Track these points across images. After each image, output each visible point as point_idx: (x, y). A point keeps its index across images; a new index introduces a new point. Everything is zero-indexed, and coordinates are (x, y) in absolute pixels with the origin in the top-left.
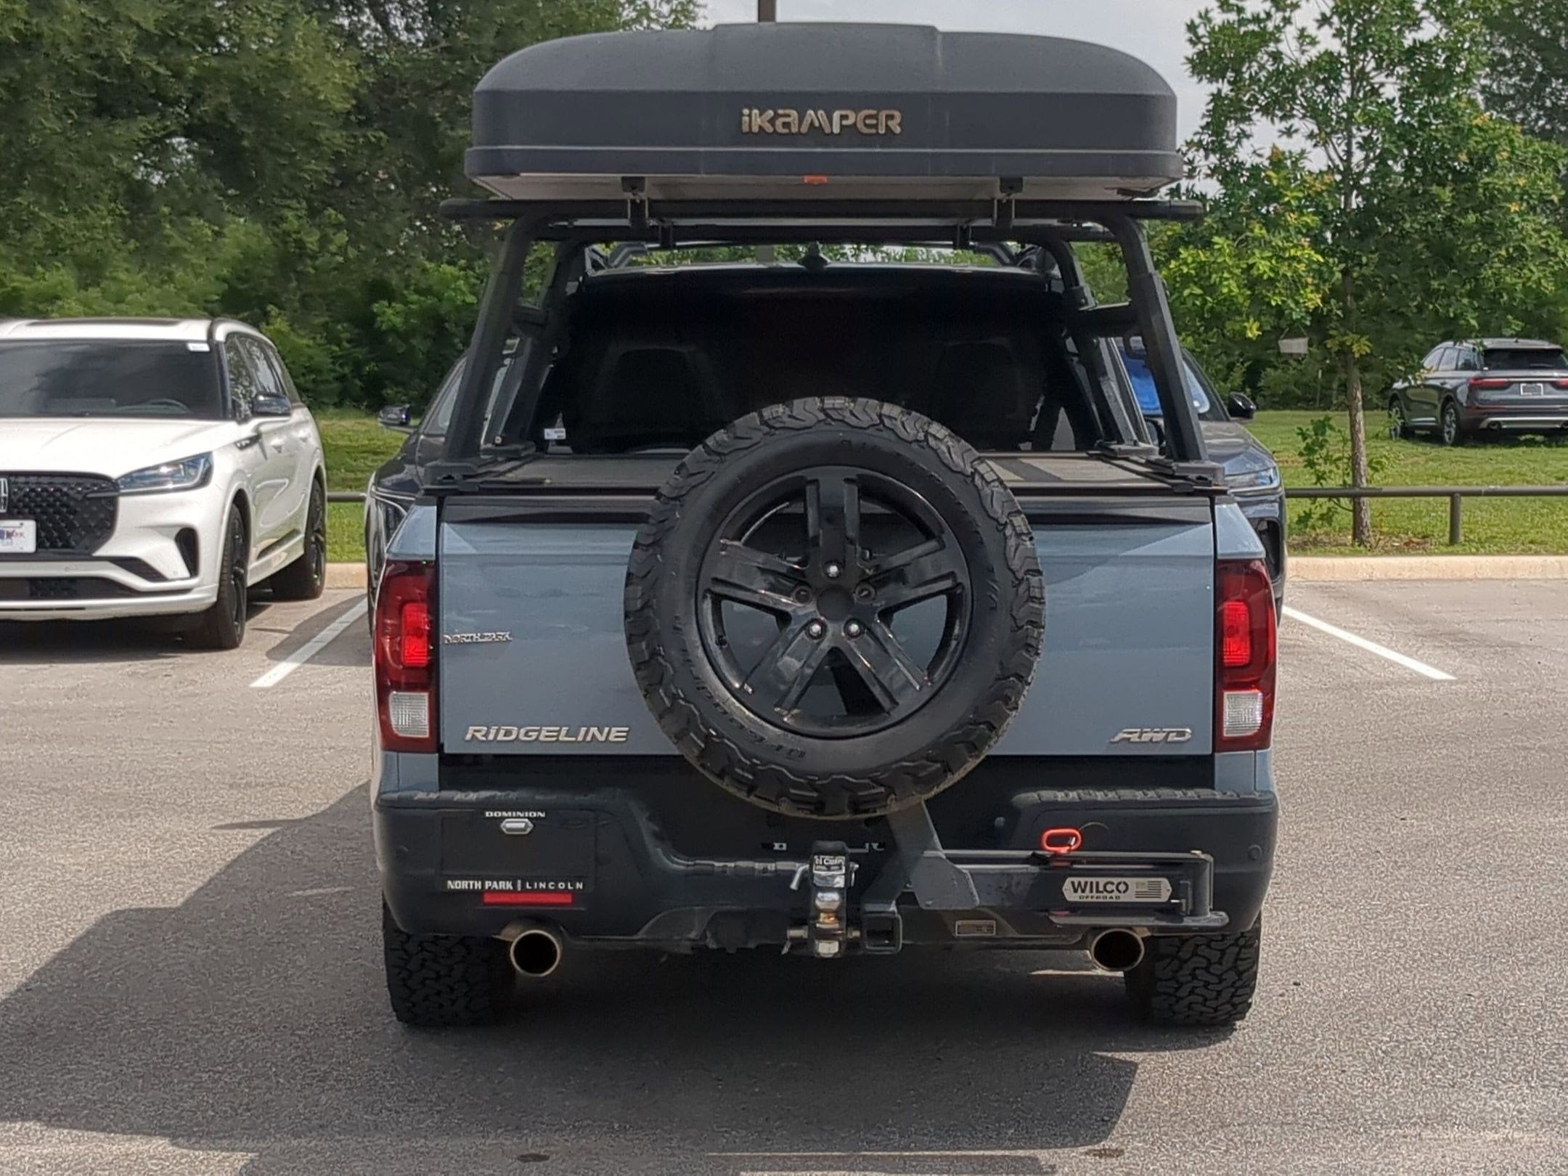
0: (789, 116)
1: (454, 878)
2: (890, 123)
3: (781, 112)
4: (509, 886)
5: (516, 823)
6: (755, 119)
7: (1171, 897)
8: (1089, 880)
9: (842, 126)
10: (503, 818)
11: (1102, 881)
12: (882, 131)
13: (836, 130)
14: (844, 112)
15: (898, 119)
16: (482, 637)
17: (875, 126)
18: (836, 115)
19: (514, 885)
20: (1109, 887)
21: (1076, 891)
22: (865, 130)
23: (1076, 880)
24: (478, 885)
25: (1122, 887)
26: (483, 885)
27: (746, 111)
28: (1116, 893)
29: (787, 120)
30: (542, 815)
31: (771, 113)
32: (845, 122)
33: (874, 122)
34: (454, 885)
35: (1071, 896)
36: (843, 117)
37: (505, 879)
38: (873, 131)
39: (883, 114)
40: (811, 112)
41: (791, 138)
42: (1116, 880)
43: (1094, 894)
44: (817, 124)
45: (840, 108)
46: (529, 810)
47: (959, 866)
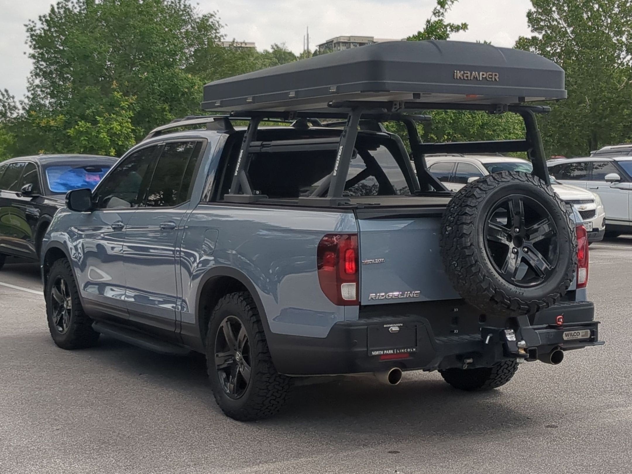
0: (467, 73)
1: (374, 351)
2: (496, 77)
3: (465, 72)
4: (392, 352)
5: (394, 328)
6: (459, 74)
7: (591, 336)
8: (569, 332)
9: (482, 78)
10: (390, 327)
11: (573, 332)
12: (493, 80)
13: (481, 79)
14: (483, 73)
15: (498, 76)
16: (375, 261)
17: (492, 78)
18: (481, 73)
19: (394, 352)
20: (575, 334)
21: (566, 336)
22: (489, 79)
23: (566, 332)
24: (382, 352)
25: (578, 334)
26: (384, 352)
27: (456, 71)
28: (577, 336)
29: (467, 75)
30: (402, 325)
31: (462, 72)
32: (483, 76)
33: (491, 77)
34: (374, 353)
35: (565, 338)
36: (483, 75)
37: (391, 349)
38: (491, 80)
39: (494, 74)
40: (474, 72)
41: (468, 81)
42: (576, 332)
43: (571, 337)
44: (475, 76)
45: (482, 71)
46: (398, 323)
47: (536, 331)
